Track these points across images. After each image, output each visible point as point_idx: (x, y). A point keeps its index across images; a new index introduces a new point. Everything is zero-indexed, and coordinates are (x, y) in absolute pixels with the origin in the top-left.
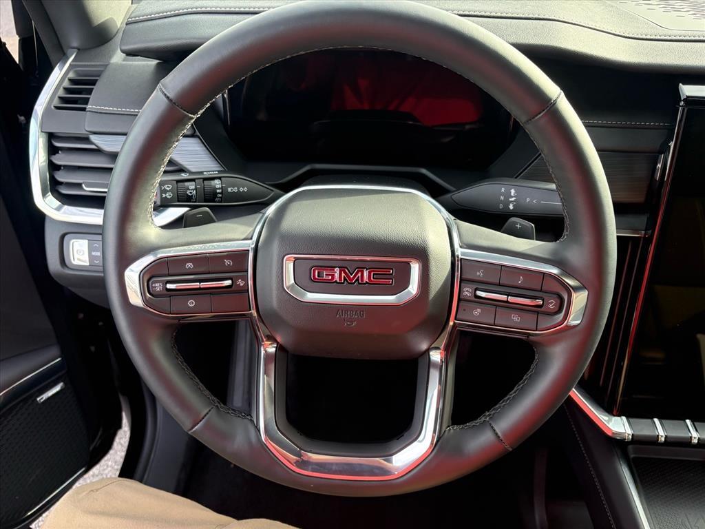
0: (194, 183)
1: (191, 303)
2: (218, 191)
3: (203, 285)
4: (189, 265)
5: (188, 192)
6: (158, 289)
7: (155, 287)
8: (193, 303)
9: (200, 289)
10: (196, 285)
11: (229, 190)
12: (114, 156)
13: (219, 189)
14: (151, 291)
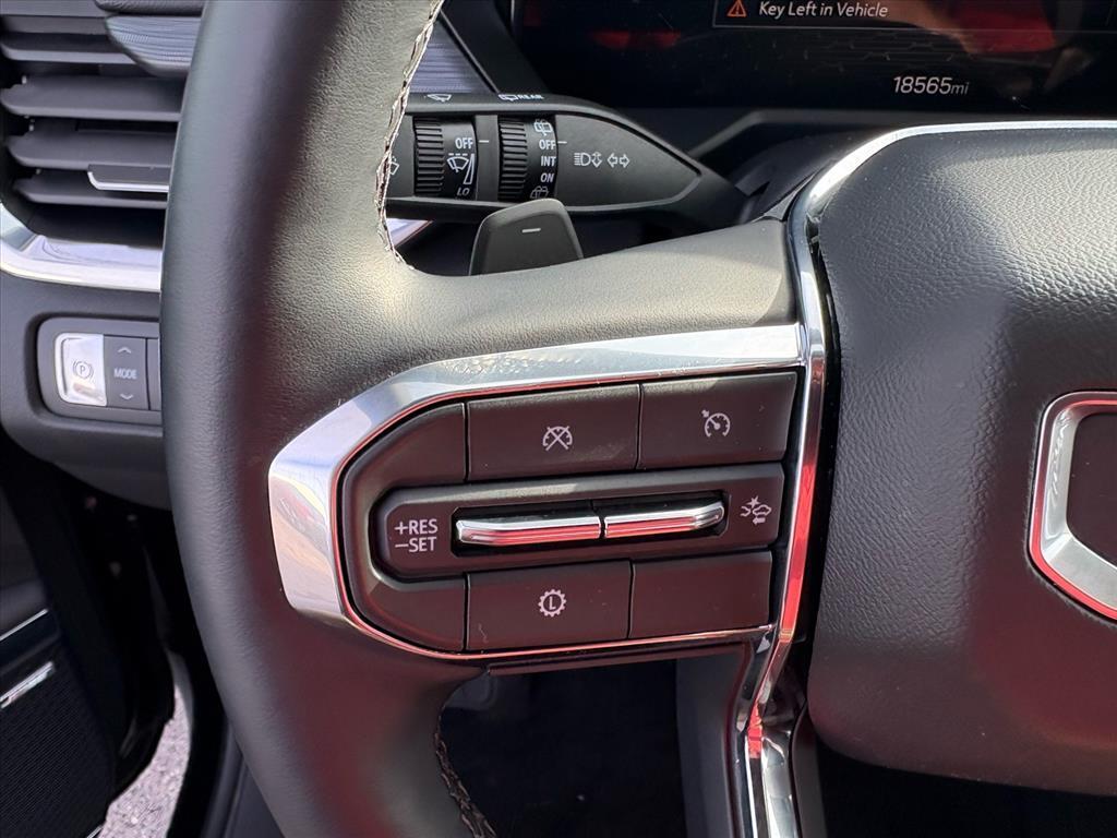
0: (470, 128)
1: (552, 604)
2: (546, 161)
3: (621, 523)
4: (558, 435)
5: (452, 159)
6: (420, 547)
7: (406, 536)
8: (557, 601)
9: (602, 541)
10: (584, 525)
11: (579, 159)
12: (173, 86)
13: (548, 153)
14: (387, 553)
